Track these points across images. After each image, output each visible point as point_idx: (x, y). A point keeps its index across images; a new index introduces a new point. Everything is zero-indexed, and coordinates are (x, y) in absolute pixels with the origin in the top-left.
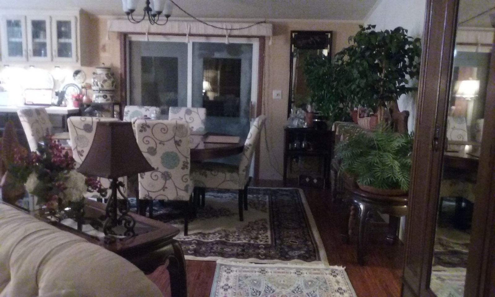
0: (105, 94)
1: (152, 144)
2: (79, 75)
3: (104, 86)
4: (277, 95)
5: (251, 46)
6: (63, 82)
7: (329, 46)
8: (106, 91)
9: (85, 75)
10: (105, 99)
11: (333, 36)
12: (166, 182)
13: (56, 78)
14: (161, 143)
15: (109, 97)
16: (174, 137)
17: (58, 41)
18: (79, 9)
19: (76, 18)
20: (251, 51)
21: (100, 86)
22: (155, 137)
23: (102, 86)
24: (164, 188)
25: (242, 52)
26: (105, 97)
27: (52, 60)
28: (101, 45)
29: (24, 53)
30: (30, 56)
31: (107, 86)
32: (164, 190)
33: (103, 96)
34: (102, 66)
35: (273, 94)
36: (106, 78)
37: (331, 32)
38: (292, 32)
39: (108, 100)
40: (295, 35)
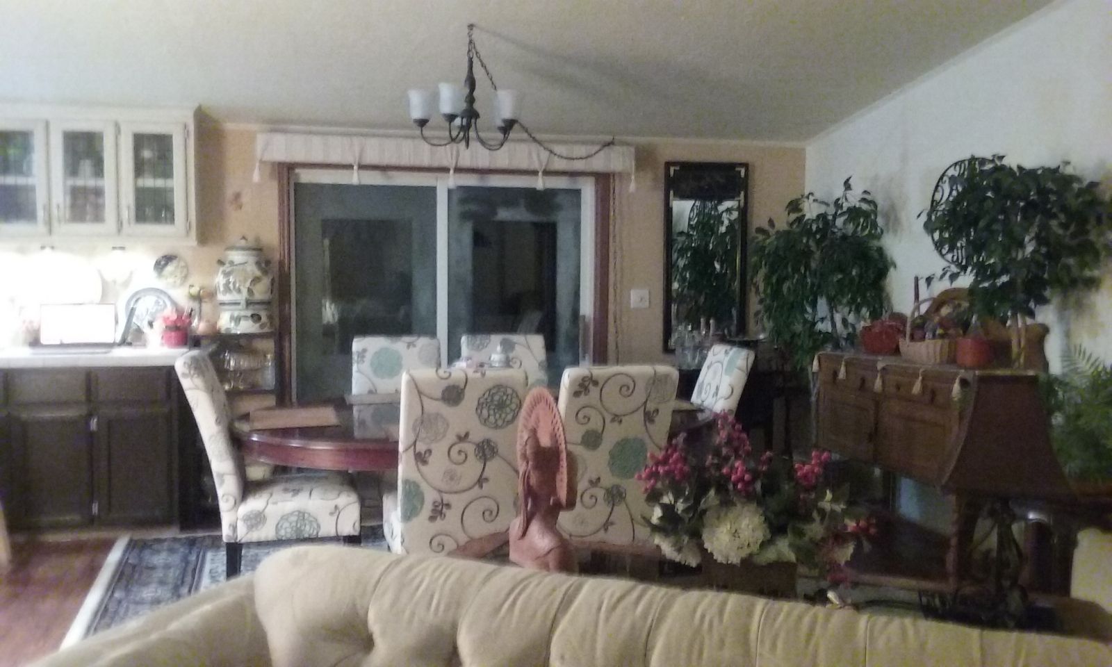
0: (256, 312)
1: (596, 423)
2: (170, 268)
3: (255, 292)
4: (641, 300)
5: (577, 193)
6: (126, 284)
7: (742, 194)
8: (258, 303)
9: (186, 267)
10: (258, 325)
11: (750, 173)
12: (612, 509)
13: (109, 278)
14: (617, 418)
15: (264, 319)
16: (645, 403)
17: (136, 183)
18: (196, 105)
19: (185, 126)
20: (578, 206)
21: (245, 292)
22: (603, 406)
23: (250, 291)
24: (606, 525)
25: (559, 207)
26: (256, 318)
27: (119, 230)
28: (229, 192)
29: (40, 213)
30: (59, 221)
31: (261, 291)
32: (606, 530)
33: (252, 316)
34: (243, 243)
35: (632, 298)
36: (258, 273)
37: (746, 165)
38: (668, 165)
39: (262, 326)
40: (675, 170)
